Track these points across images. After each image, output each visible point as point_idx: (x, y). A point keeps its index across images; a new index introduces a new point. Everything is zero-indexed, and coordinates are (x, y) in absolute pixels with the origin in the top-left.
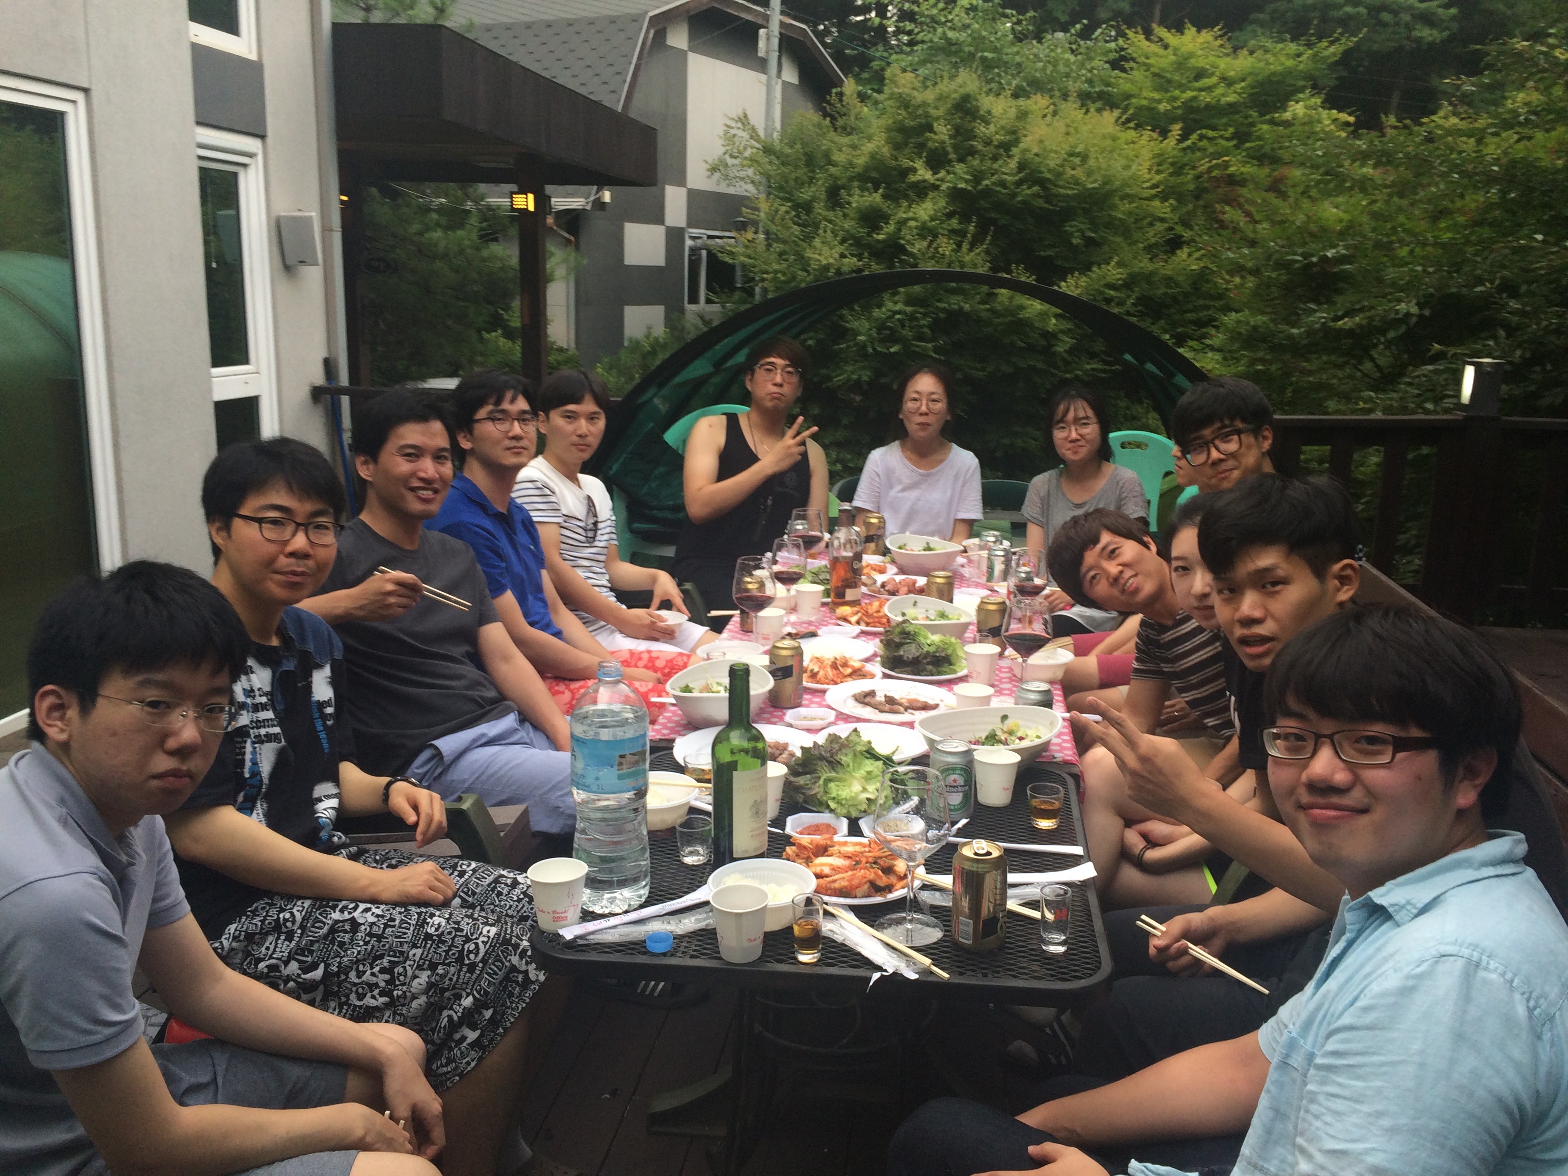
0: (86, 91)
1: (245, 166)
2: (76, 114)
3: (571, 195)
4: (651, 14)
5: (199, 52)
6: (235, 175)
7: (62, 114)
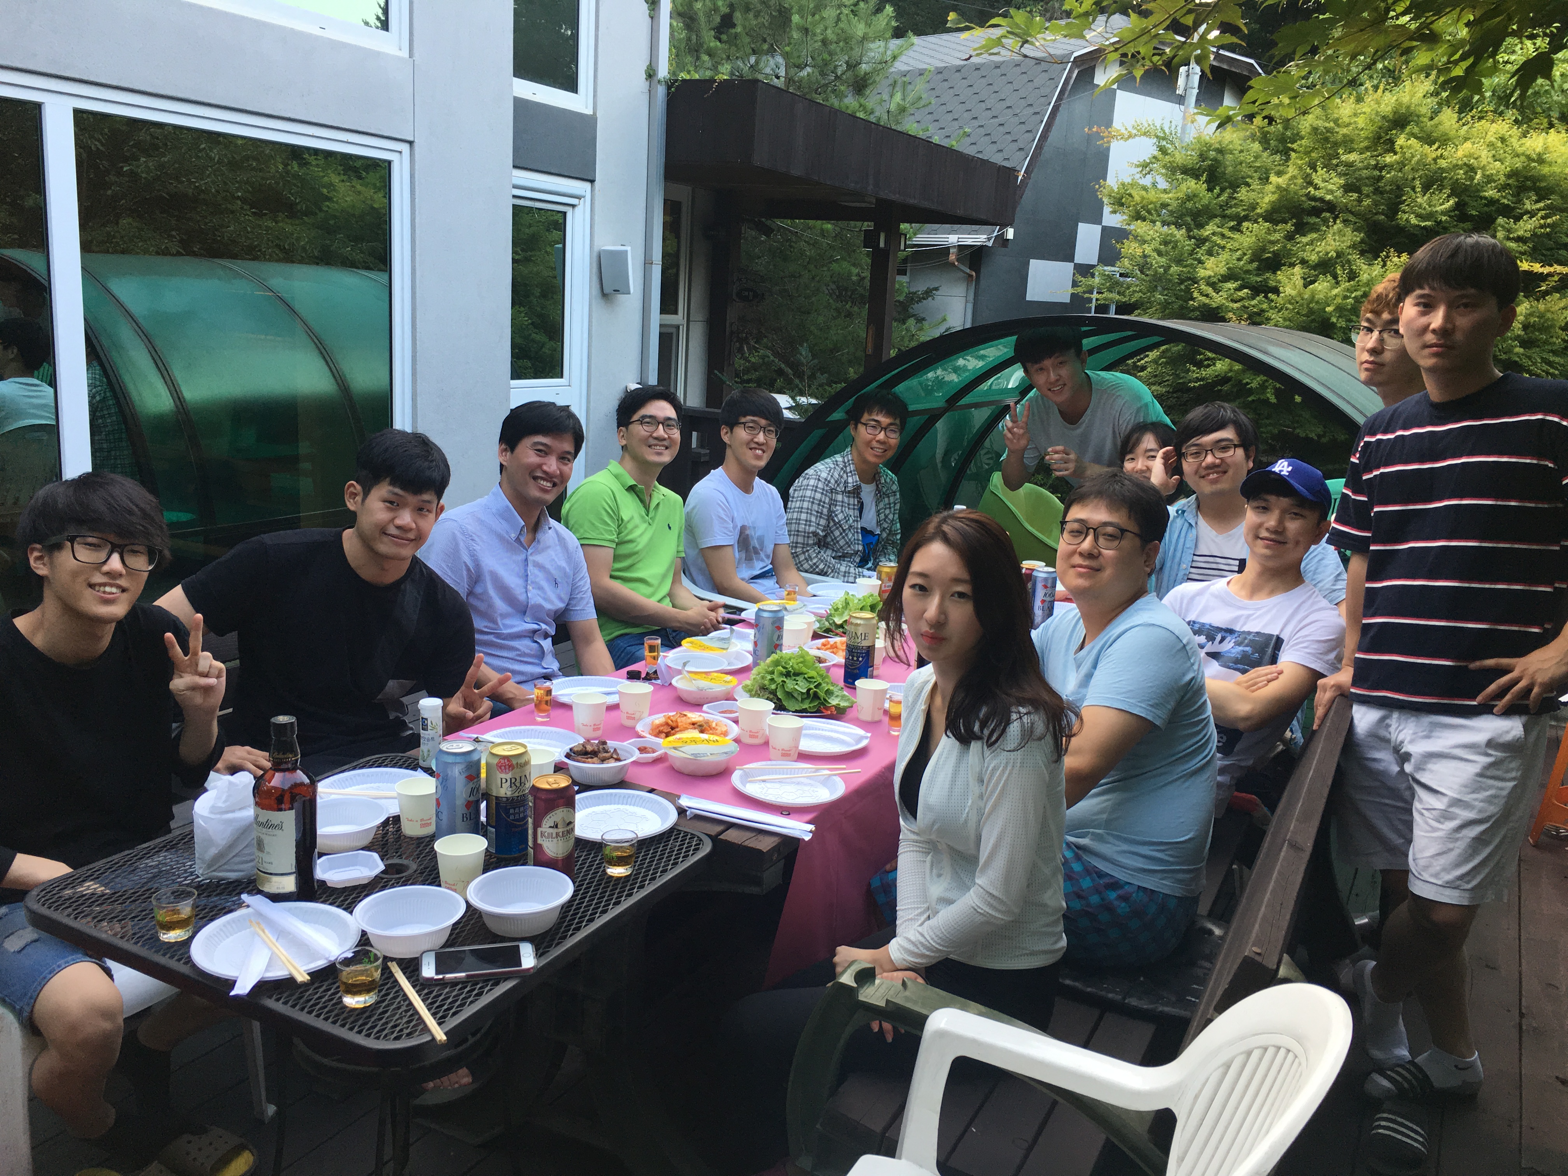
0: (411, 143)
1: (573, 206)
2: (401, 163)
3: (976, 232)
4: (1076, 54)
5: (522, 107)
6: (565, 213)
7: (389, 163)
